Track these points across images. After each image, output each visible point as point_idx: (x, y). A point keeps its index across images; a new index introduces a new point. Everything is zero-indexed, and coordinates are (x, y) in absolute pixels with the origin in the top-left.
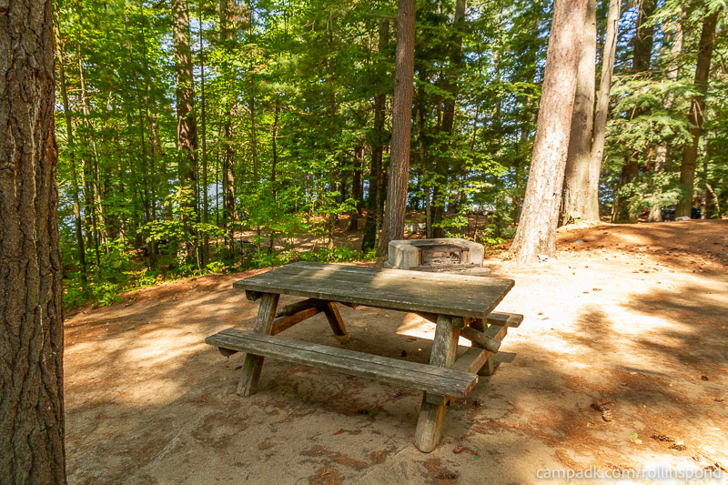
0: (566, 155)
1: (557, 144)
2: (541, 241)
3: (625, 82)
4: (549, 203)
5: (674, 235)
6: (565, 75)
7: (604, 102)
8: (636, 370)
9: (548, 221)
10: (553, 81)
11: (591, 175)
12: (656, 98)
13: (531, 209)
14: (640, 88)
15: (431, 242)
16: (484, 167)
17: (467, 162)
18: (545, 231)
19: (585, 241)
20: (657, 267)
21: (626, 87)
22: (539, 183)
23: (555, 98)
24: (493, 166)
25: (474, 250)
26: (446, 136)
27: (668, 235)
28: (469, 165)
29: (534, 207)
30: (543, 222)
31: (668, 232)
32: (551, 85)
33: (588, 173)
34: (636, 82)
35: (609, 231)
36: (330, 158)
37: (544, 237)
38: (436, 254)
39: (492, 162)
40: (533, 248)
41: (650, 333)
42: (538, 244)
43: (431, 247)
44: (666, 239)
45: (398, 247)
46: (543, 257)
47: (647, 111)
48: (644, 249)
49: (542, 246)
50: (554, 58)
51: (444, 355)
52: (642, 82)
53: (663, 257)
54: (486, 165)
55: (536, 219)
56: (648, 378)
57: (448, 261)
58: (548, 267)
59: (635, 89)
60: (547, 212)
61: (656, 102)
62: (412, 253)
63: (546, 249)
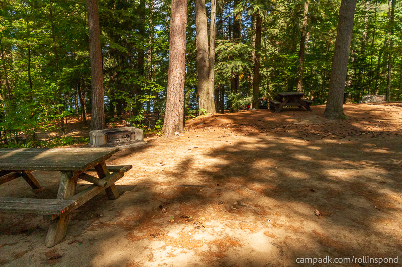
0: (184, 80)
1: (178, 75)
2: (175, 125)
3: (223, 43)
4: (178, 106)
5: (243, 118)
6: (179, 40)
7: (212, 53)
8: (189, 186)
9: (178, 114)
10: (173, 42)
11: (209, 90)
12: (236, 52)
13: (169, 109)
14: (230, 46)
15: (115, 130)
16: (150, 87)
17: (141, 85)
18: (177, 120)
19: (204, 123)
20: (230, 134)
21: (224, 46)
22: (172, 95)
23: (175, 51)
24: (156, 87)
25: (137, 133)
26: (129, 71)
27: (241, 118)
28: (143, 87)
29: (171, 108)
30: (175, 115)
31: (241, 116)
32: (173, 44)
33: (208, 89)
34: (228, 44)
35: (216, 118)
36: (53, 84)
37: (177, 123)
38: (118, 136)
39: (155, 84)
40: (172, 129)
41: (208, 166)
42: (174, 127)
43: (114, 133)
44: (240, 120)
45: (93, 134)
46: (176, 133)
47: (232, 58)
48: (229, 125)
49: (176, 128)
50: (173, 30)
51: (64, 193)
52: (231, 44)
53: (235, 129)
54: (152, 86)
55: (172, 114)
56: (193, 189)
57: (124, 140)
58: (178, 139)
59: (228, 47)
60: (177, 110)
61: (236, 53)
62: (100, 137)
63: (179, 129)
